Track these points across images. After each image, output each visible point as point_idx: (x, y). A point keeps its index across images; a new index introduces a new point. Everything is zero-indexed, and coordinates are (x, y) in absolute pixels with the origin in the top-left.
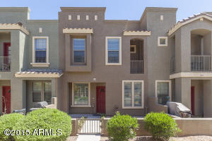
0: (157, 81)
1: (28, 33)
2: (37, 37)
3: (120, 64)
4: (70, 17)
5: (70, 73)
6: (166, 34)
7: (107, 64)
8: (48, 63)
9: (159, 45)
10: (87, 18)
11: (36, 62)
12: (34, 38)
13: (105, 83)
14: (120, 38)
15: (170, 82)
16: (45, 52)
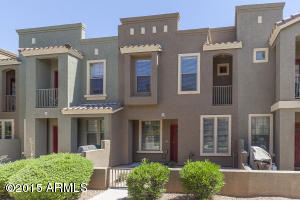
0: (250, 115)
1: (82, 57)
2: (92, 62)
3: (198, 92)
4: (132, 32)
5: (131, 107)
6: (267, 45)
7: (180, 92)
8: (105, 94)
9: (255, 61)
10: (154, 30)
11: (91, 94)
12: (88, 62)
13: (177, 120)
14: (199, 54)
15: (271, 116)
16: (102, 80)
